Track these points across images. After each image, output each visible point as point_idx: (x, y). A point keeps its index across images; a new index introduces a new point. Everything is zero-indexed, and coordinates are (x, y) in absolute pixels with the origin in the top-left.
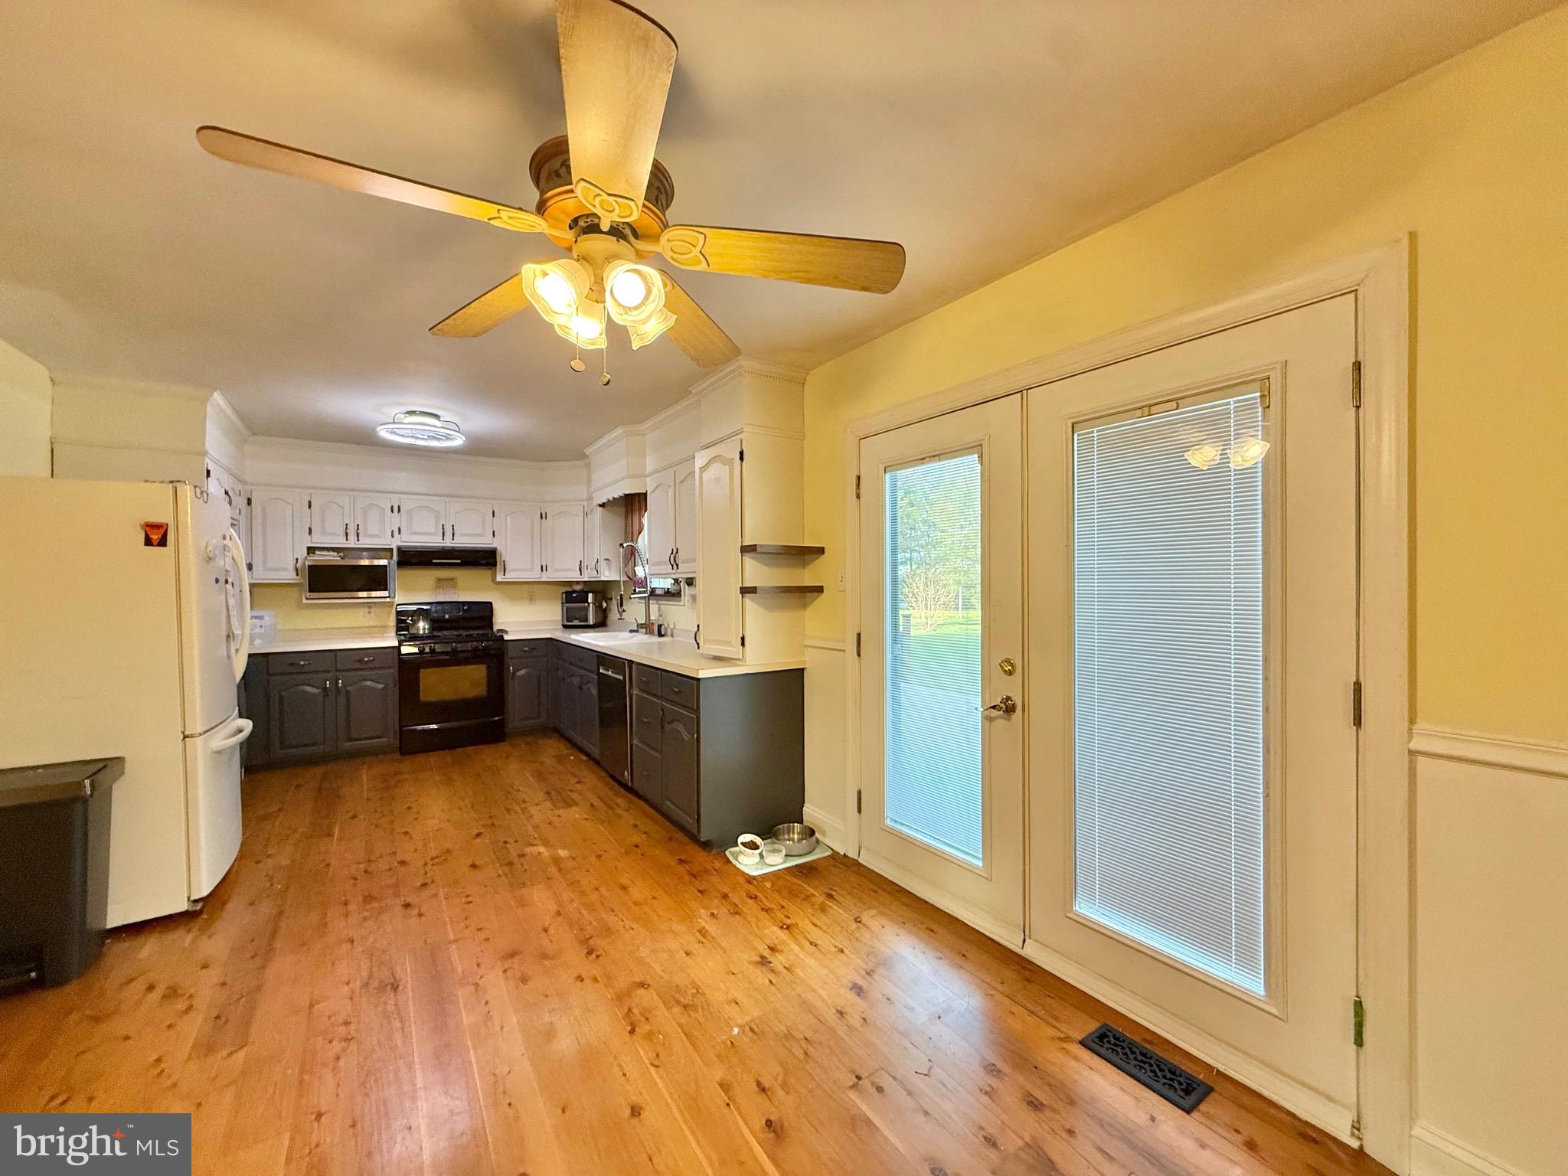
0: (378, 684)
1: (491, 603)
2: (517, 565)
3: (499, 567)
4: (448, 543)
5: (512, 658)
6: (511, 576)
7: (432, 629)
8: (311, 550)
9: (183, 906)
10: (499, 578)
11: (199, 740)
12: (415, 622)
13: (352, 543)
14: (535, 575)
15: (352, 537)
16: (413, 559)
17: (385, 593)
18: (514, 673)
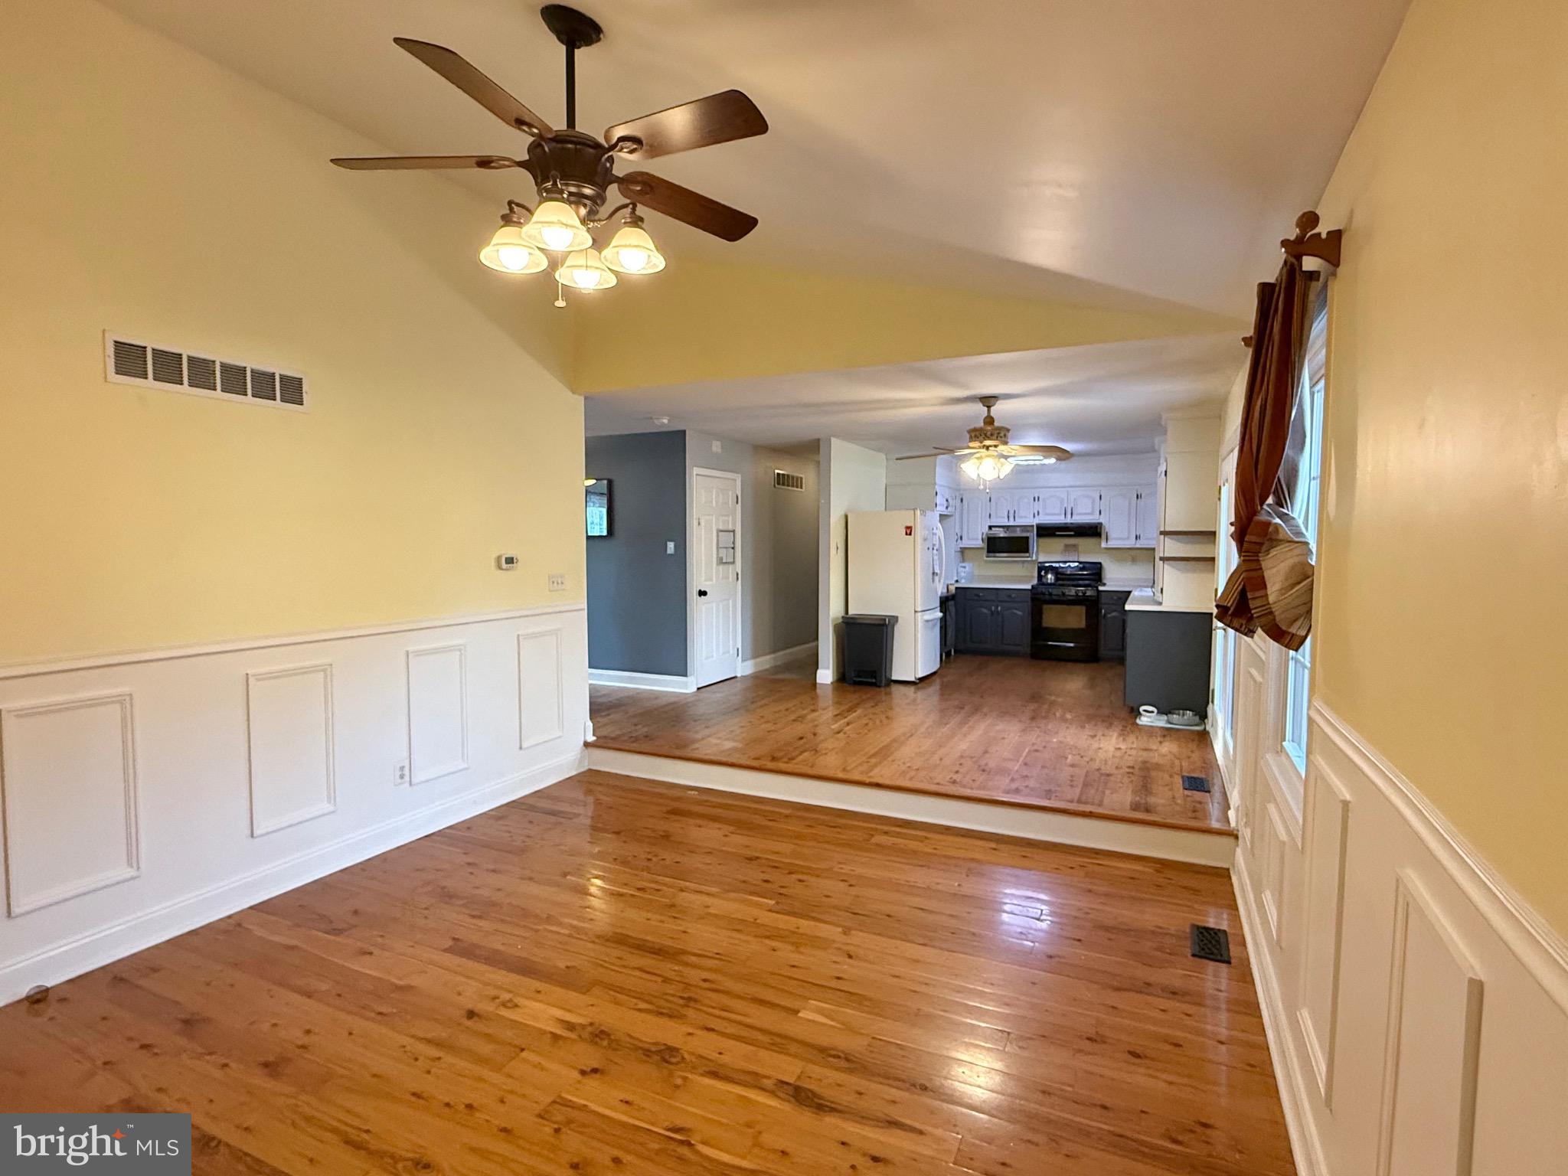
0: (1021, 612)
1: (1100, 563)
2: (1118, 535)
3: (1104, 536)
4: (1069, 520)
5: (1105, 604)
6: (1112, 544)
7: (1057, 579)
8: (990, 527)
9: (913, 679)
10: (1103, 545)
11: (920, 614)
12: (1046, 573)
13: (1011, 523)
14: (1131, 543)
15: (1011, 518)
16: (1046, 531)
17: (1027, 555)
18: (1105, 614)
